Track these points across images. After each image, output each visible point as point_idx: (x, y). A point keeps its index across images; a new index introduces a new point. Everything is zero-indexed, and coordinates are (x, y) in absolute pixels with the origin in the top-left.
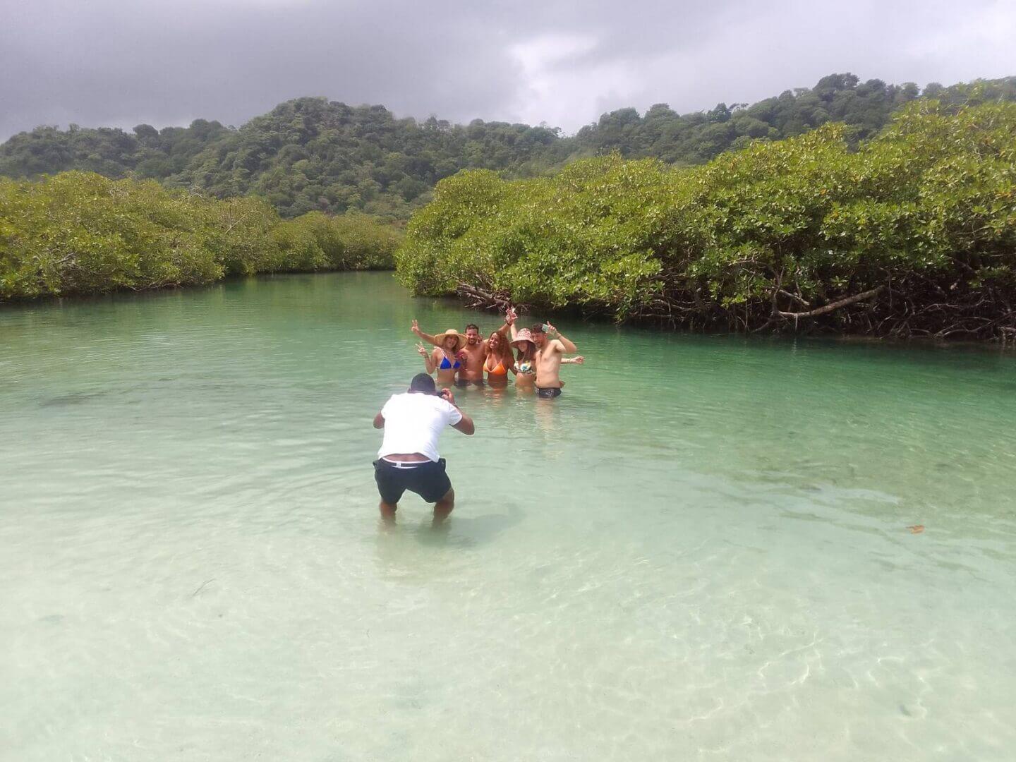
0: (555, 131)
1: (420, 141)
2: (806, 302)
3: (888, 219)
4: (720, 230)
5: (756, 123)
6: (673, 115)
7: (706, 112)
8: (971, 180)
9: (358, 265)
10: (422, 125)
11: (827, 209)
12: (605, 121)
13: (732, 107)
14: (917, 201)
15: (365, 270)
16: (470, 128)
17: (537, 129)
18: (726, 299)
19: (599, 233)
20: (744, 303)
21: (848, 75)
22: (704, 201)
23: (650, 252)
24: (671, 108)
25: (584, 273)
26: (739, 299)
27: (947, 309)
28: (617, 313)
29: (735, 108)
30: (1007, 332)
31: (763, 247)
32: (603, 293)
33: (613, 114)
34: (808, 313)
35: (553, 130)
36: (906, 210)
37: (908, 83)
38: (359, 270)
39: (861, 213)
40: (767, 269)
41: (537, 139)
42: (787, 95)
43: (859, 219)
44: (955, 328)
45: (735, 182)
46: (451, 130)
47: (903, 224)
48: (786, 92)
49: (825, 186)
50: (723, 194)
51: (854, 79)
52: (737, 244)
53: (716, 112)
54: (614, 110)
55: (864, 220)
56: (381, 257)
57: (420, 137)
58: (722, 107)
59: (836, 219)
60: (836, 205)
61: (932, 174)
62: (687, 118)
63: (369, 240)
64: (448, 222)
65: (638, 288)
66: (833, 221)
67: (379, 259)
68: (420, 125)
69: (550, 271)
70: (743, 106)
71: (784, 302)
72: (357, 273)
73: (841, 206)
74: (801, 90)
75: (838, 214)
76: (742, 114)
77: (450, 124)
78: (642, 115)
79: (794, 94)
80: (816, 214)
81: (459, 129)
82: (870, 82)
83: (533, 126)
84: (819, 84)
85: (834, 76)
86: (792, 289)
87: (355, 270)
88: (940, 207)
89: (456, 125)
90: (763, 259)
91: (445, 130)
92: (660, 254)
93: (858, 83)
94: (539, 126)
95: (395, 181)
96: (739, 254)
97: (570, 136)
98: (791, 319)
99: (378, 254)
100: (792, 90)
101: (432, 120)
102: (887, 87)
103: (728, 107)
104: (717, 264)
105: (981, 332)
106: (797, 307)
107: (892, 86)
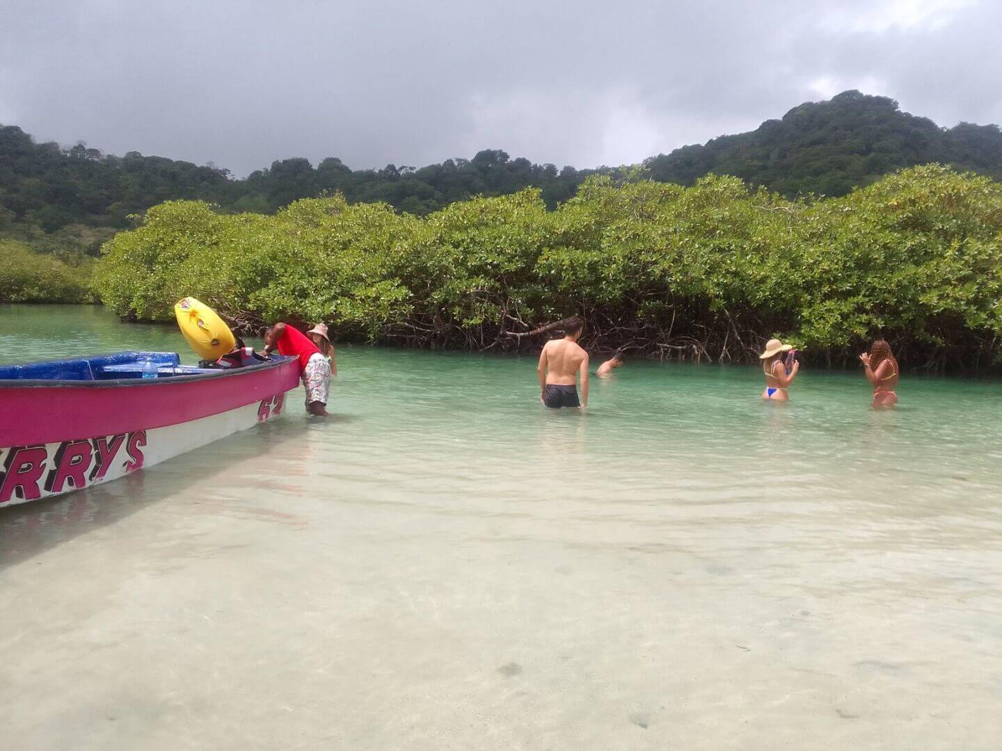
0: (225, 171)
1: (65, 169)
2: (525, 325)
3: (584, 262)
4: (458, 263)
5: (422, 185)
6: (345, 170)
7: (377, 171)
8: (636, 236)
9: (13, 297)
10: (68, 152)
11: (539, 252)
12: (277, 167)
13: (401, 169)
14: (600, 250)
15: (22, 302)
16: (125, 160)
17: (203, 169)
18: (465, 320)
19: (347, 262)
20: (479, 324)
21: (501, 151)
22: (442, 241)
23: (398, 281)
24: (344, 163)
25: (335, 298)
26: (477, 321)
27: (622, 331)
28: (369, 332)
29: (403, 170)
30: (663, 347)
31: (492, 280)
32: (359, 315)
33: (285, 162)
34: (527, 334)
35: (220, 171)
36: (593, 256)
37: (550, 164)
38: (16, 302)
39: (564, 256)
40: (496, 297)
41: (203, 179)
42: (449, 163)
43: (563, 261)
44: (629, 345)
45: (466, 228)
46: (103, 160)
47: (593, 267)
48: (448, 161)
49: (536, 234)
50: (457, 236)
51: (505, 156)
52: (470, 276)
53: (386, 171)
54: (286, 159)
55: (567, 261)
56: (41, 289)
57: (65, 164)
58: (391, 167)
59: (547, 259)
60: (545, 250)
61: (610, 231)
62: (360, 174)
63: (28, 268)
64: (164, 248)
65: (392, 309)
66: (545, 262)
67: (40, 291)
68: (64, 152)
69: (304, 294)
70: (411, 168)
71: (510, 325)
72: (13, 306)
73: (549, 251)
74: (461, 160)
75: (549, 257)
76: (409, 176)
77: (102, 153)
78: (315, 167)
79: (456, 164)
80: (531, 256)
81: (111, 161)
82: (518, 160)
83: (198, 165)
84: (476, 157)
85: (489, 151)
86: (513, 313)
87: (10, 302)
88: (618, 255)
89: (109, 156)
90: (492, 288)
91: (96, 160)
92: (406, 281)
93: (509, 160)
94: (205, 165)
95: (32, 210)
96: (474, 285)
97: (240, 179)
98: (515, 337)
99: (37, 285)
100: (454, 159)
101: (80, 148)
102: (532, 165)
103: (397, 168)
104: (458, 292)
105: (647, 348)
106: (518, 328)
107: (536, 165)
